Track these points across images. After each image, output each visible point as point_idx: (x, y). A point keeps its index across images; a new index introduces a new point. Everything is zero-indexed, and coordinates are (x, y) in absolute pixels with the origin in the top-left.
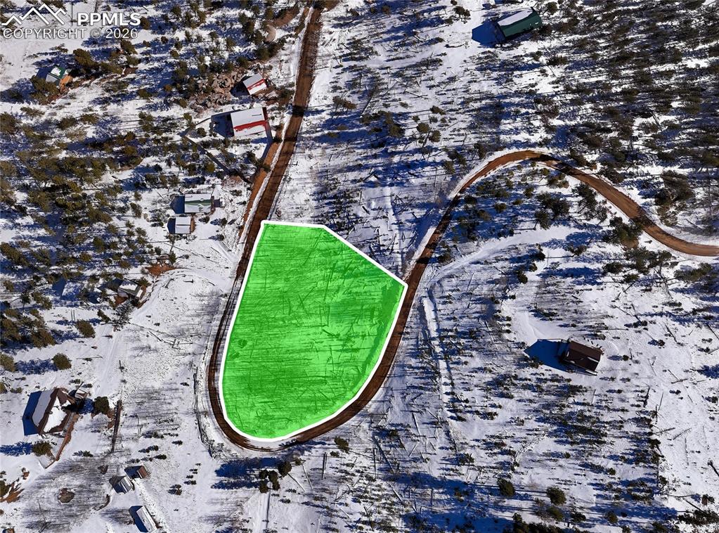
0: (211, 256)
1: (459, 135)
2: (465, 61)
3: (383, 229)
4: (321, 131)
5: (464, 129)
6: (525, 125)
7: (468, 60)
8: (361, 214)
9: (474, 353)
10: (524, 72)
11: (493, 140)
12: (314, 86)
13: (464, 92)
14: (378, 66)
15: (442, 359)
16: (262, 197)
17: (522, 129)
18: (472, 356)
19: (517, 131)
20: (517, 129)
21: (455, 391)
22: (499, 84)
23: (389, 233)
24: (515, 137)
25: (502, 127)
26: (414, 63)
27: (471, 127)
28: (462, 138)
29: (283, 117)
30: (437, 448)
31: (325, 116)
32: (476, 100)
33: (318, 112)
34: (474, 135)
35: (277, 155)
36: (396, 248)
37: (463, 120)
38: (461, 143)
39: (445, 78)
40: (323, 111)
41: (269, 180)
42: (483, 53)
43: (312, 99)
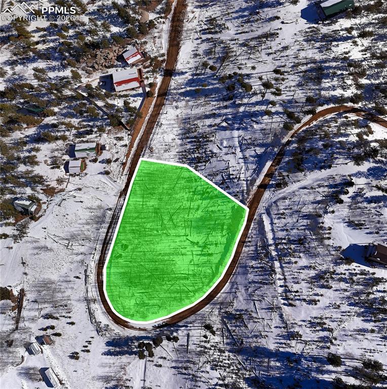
0: (100, 186)
1: (290, 91)
2: (295, 34)
3: (233, 162)
4: (185, 88)
5: (294, 86)
6: (340, 83)
7: (298, 33)
8: (215, 150)
9: (301, 255)
10: (340, 43)
11: (316, 95)
12: (180, 53)
13: (294, 58)
14: (229, 38)
15: (276, 260)
16: (141, 139)
17: (338, 87)
18: (300, 257)
19: (334, 88)
20: (334, 86)
21: (287, 284)
22: (321, 52)
23: (237, 165)
24: (333, 93)
25: (323, 85)
26: (256, 36)
27: (299, 85)
28: (292, 93)
29: (156, 78)
30: (272, 327)
31: (188, 76)
32: (303, 64)
33: (183, 73)
34: (301, 91)
35: (152, 106)
36: (242, 176)
38: (292, 97)
39: (280, 47)
40: (186, 72)
41: (146, 127)
42: (309, 28)
43: (179, 64)
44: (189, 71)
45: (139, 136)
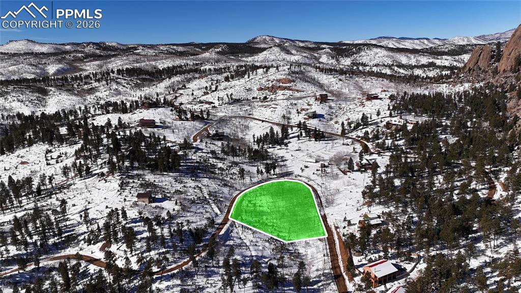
3: (251, 237)
8: (267, 244)
16: (335, 244)
23: (246, 235)
34: (200, 284)
45: (338, 246)
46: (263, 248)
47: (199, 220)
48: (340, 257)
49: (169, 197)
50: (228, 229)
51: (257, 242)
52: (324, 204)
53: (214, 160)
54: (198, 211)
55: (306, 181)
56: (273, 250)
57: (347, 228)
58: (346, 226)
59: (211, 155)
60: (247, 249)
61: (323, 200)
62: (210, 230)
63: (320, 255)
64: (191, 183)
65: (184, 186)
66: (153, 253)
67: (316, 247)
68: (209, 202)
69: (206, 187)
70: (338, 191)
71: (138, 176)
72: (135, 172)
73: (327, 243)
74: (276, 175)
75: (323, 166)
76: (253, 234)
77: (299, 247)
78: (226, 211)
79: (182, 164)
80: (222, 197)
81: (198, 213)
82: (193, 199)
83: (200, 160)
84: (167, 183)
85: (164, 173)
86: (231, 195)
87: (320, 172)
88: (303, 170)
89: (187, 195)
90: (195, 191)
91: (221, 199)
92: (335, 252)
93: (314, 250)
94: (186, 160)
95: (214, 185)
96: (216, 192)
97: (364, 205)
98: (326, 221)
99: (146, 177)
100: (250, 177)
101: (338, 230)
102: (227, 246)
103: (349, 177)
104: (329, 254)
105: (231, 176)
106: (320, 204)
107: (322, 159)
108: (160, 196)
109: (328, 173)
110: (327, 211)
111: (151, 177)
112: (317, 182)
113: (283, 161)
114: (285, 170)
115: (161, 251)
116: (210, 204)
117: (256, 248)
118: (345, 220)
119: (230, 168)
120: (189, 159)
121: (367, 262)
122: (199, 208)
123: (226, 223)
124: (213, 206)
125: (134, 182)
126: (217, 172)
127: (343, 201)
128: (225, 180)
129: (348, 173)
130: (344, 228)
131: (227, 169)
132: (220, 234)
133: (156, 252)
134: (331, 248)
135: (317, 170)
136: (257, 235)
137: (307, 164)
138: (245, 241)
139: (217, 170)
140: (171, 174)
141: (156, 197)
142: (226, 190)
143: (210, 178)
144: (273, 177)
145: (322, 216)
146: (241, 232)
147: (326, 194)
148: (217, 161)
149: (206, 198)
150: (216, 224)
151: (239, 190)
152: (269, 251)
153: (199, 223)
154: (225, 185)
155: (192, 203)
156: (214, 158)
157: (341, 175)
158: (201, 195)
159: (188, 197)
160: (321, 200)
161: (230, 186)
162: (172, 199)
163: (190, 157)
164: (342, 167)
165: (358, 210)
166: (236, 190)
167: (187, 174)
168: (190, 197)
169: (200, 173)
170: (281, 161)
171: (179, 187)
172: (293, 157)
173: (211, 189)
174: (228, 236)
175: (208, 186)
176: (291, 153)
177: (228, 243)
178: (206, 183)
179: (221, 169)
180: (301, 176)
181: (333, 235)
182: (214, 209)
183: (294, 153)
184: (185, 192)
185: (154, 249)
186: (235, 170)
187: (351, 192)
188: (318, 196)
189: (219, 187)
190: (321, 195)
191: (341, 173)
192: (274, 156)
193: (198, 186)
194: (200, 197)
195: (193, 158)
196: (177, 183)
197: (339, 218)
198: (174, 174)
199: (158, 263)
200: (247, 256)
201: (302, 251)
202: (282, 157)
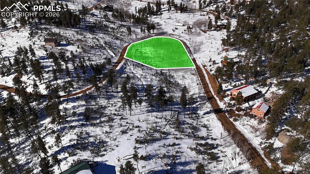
2: (117, 146)
6: (68, 112)
7: (115, 148)
8: (154, 77)
13: (114, 126)
16: (205, 77)
17: (71, 109)
22: (87, 133)
23: (137, 71)
32: (104, 122)
34: (102, 104)
37: (110, 110)
39: (130, 133)
41: (207, 82)
43: (216, 118)
44: (203, 116)
45: (207, 78)
46: (151, 80)
47: (98, 59)
48: (210, 85)
49: (72, 43)
50: (122, 67)
51: (146, 76)
52: (193, 52)
53: (107, 23)
54: (97, 54)
55: (178, 37)
56: (159, 81)
57: (212, 66)
58: (212, 64)
59: (104, 20)
60: (139, 80)
61: (192, 49)
62: (107, 67)
63: (195, 84)
64: (89, 35)
65: (85, 37)
66: (59, 81)
67: (191, 79)
68: (105, 48)
69: (103, 39)
70: (202, 43)
71: (46, 29)
72: (43, 26)
73: (199, 76)
74: (155, 34)
75: (189, 28)
76: (142, 70)
77: (177, 79)
78: (119, 55)
79: (81, 24)
80: (115, 46)
81: (97, 55)
82: (92, 45)
83: (96, 22)
84: (70, 35)
85: (68, 29)
86: (122, 45)
87: (187, 31)
88: (174, 31)
89: (87, 43)
90: (93, 40)
91: (115, 47)
92: (206, 82)
93: (190, 81)
94: (85, 21)
95: (108, 39)
96: (110, 42)
97: (223, 51)
98: (196, 62)
99: (53, 30)
100: (136, 35)
101: (206, 67)
102: (123, 78)
103: (209, 34)
104: (201, 83)
105: (121, 34)
106: (190, 52)
107: (187, 24)
108: (65, 43)
109: (193, 32)
110: (195, 56)
111: (57, 30)
112: (185, 38)
113: (159, 25)
114: (161, 31)
115: (66, 80)
116: (106, 50)
117: (146, 79)
118: (210, 61)
119: (119, 28)
120: (88, 21)
121: (232, 88)
122: (98, 52)
123: (120, 63)
124: (108, 51)
125: (42, 32)
126: (110, 31)
127: (207, 49)
128: (117, 36)
129: (208, 32)
130: (210, 66)
131: (117, 29)
132: (117, 69)
133: (62, 81)
134: (202, 79)
135: (185, 31)
136: (146, 71)
137: (177, 27)
138: (137, 75)
139: (109, 29)
140: (73, 29)
141: (61, 43)
142: (118, 42)
143: (104, 34)
144: (153, 35)
145: (192, 59)
146: (132, 69)
147: (193, 45)
148: (109, 23)
149: (102, 45)
150: (112, 63)
151: (127, 43)
152: (156, 82)
153: (98, 62)
154: (117, 38)
155: (91, 48)
156: (107, 21)
157: (203, 33)
158: (98, 43)
159: (88, 44)
160: (190, 49)
161: (121, 40)
162: (75, 45)
163: (88, 20)
164: (203, 28)
165: (219, 54)
166: (126, 42)
167: (86, 30)
168: (89, 44)
169: (96, 30)
170: (157, 26)
171: (80, 37)
172: (166, 23)
173: (106, 40)
174: (122, 70)
175: (103, 38)
176: (164, 20)
177: (123, 76)
178: (102, 36)
179: (112, 28)
180: (173, 35)
181: (202, 71)
182: (110, 53)
183: (167, 21)
184: (86, 41)
185: (60, 79)
186: (124, 30)
187: (211, 43)
188: (187, 47)
189: (112, 40)
190: (189, 46)
191: (202, 32)
192: (152, 23)
193: (95, 38)
194: (98, 45)
195: (90, 20)
196: (79, 35)
197: (204, 60)
198: (76, 30)
199: (64, 88)
200: (139, 85)
201: (180, 82)
202: (158, 23)
